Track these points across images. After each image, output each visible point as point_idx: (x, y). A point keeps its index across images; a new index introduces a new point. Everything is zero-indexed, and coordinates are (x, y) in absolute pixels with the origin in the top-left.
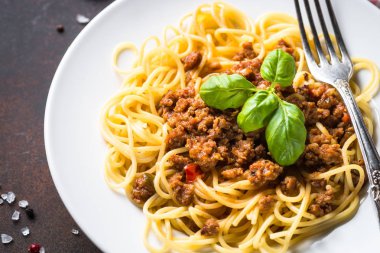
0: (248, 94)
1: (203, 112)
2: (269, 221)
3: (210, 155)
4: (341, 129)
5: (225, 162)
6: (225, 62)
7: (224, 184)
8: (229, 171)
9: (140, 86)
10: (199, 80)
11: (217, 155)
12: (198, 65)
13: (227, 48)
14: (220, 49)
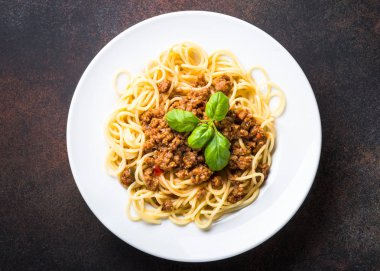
0: (196, 125)
1: (165, 131)
2: (203, 204)
3: (168, 164)
4: (254, 144)
5: (178, 166)
6: (186, 87)
7: (177, 180)
8: (179, 174)
9: (130, 103)
10: (168, 102)
11: (172, 164)
12: (168, 91)
13: (188, 76)
14: (183, 76)
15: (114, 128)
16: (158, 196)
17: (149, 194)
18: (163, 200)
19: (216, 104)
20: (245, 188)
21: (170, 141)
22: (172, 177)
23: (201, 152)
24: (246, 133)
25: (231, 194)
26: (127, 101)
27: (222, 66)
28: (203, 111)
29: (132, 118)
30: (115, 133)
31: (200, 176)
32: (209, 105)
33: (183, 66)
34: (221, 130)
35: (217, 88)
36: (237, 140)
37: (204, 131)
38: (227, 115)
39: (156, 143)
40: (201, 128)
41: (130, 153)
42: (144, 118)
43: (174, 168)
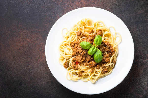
0: (91, 47)
1: (80, 49)
2: (93, 74)
3: (81, 60)
4: (111, 53)
5: (84, 61)
6: (87, 34)
7: (84, 66)
8: (85, 64)
9: (67, 39)
10: (81, 39)
11: (82, 60)
12: (80, 35)
13: (87, 30)
14: (86, 30)
15: (62, 48)
16: (77, 71)
17: (74, 71)
18: (79, 73)
19: (98, 40)
20: (108, 69)
21: (81, 52)
22: (82, 65)
23: (92, 56)
24: (108, 49)
25: (103, 71)
26: (66, 38)
27: (99, 26)
28: (93, 42)
29: (68, 44)
30: (62, 49)
31: (92, 64)
32: (95, 40)
33: (86, 26)
34: (99, 48)
35: (98, 34)
36: (105, 52)
37: (93, 49)
38: (101, 43)
39: (76, 53)
40: (93, 48)
41: (67, 57)
42: (72, 44)
43: (83, 62)
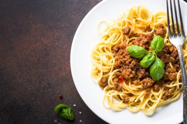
0: (145, 55)
1: (128, 57)
2: (148, 100)
3: (129, 76)
4: (178, 66)
5: (134, 77)
6: (140, 32)
7: (133, 85)
8: (135, 82)
9: (106, 39)
10: (128, 40)
11: (131, 76)
12: (129, 34)
13: (140, 25)
14: (138, 25)
15: (96, 54)
16: (121, 94)
17: (116, 93)
18: (123, 96)
19: (157, 42)
20: (173, 92)
21: (130, 63)
22: (130, 83)
23: (148, 70)
24: (174, 59)
25: (164, 95)
26: (104, 39)
27: (160, 18)
28: (149, 46)
29: (107, 48)
30: (97, 56)
31: (147, 83)
32: (153, 42)
33: (137, 19)
34: (159, 57)
35: (157, 32)
36: (168, 63)
37: (150, 58)
38: (163, 49)
39: (121, 63)
40: (148, 56)
41: (105, 69)
42: (115, 48)
43: (132, 78)
